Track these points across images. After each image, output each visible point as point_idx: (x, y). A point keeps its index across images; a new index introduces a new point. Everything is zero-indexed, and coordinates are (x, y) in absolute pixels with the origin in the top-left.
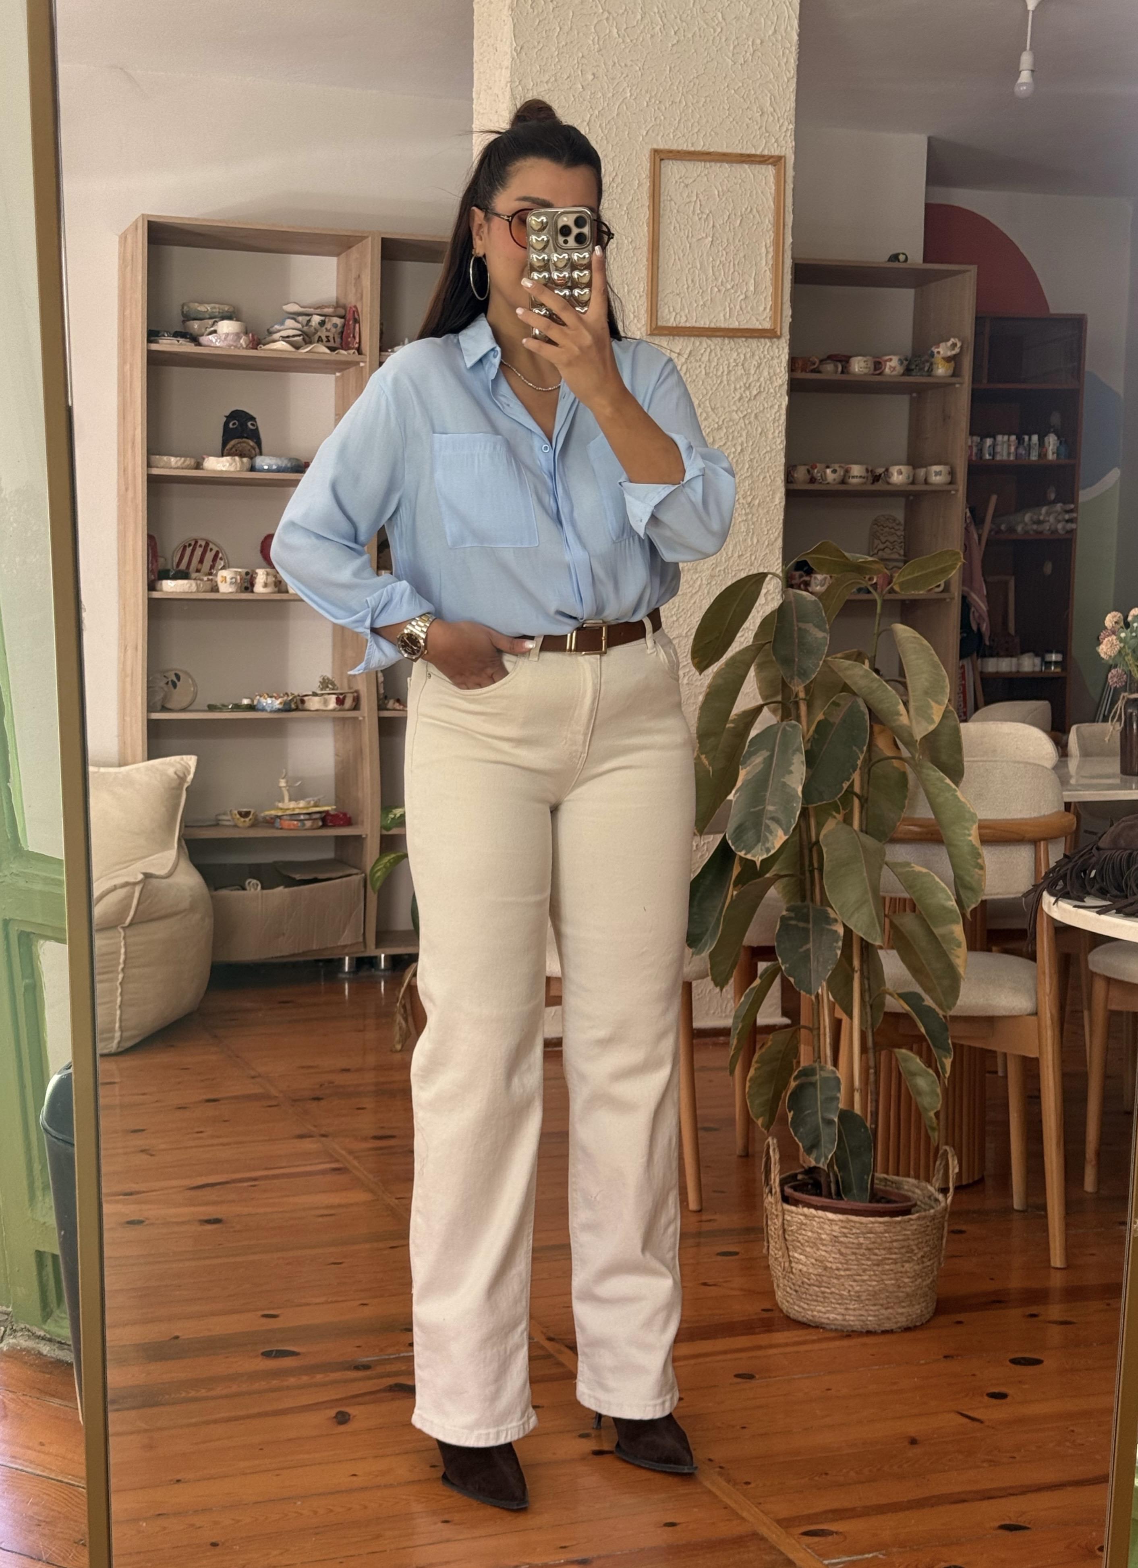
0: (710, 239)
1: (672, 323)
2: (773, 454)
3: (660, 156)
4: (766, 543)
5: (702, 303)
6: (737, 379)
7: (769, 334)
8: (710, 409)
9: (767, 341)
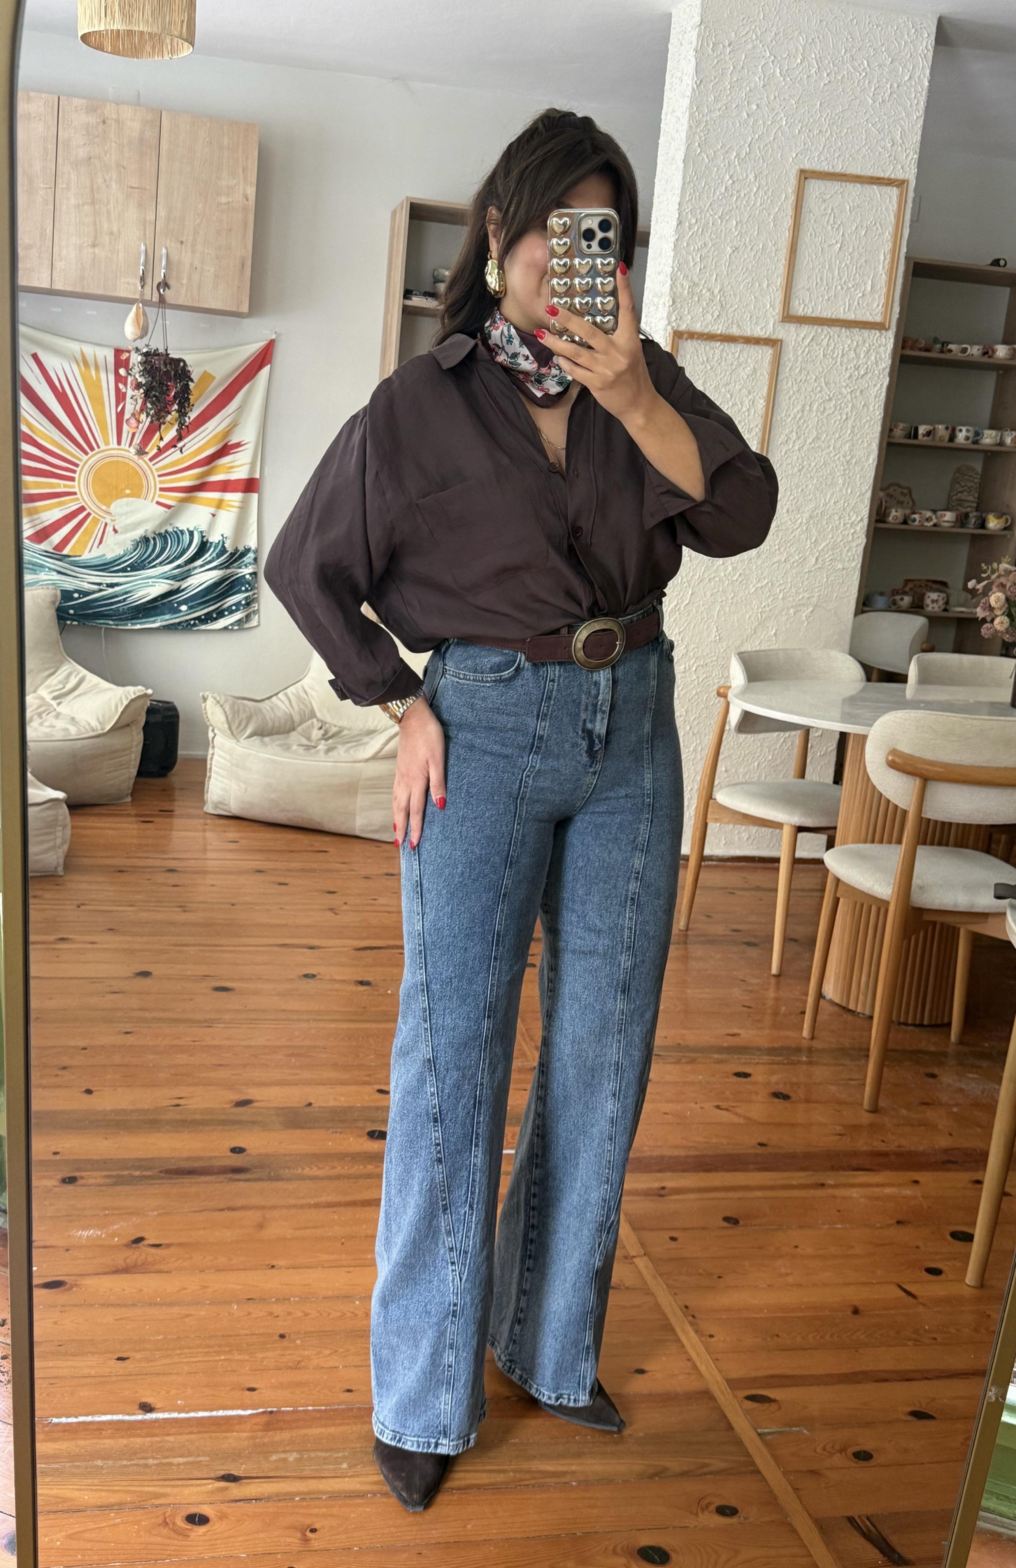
0: (839, 245)
1: (801, 312)
2: (872, 423)
3: (805, 175)
4: (858, 493)
5: (826, 297)
6: (849, 361)
7: (880, 326)
8: (823, 384)
9: (877, 332)
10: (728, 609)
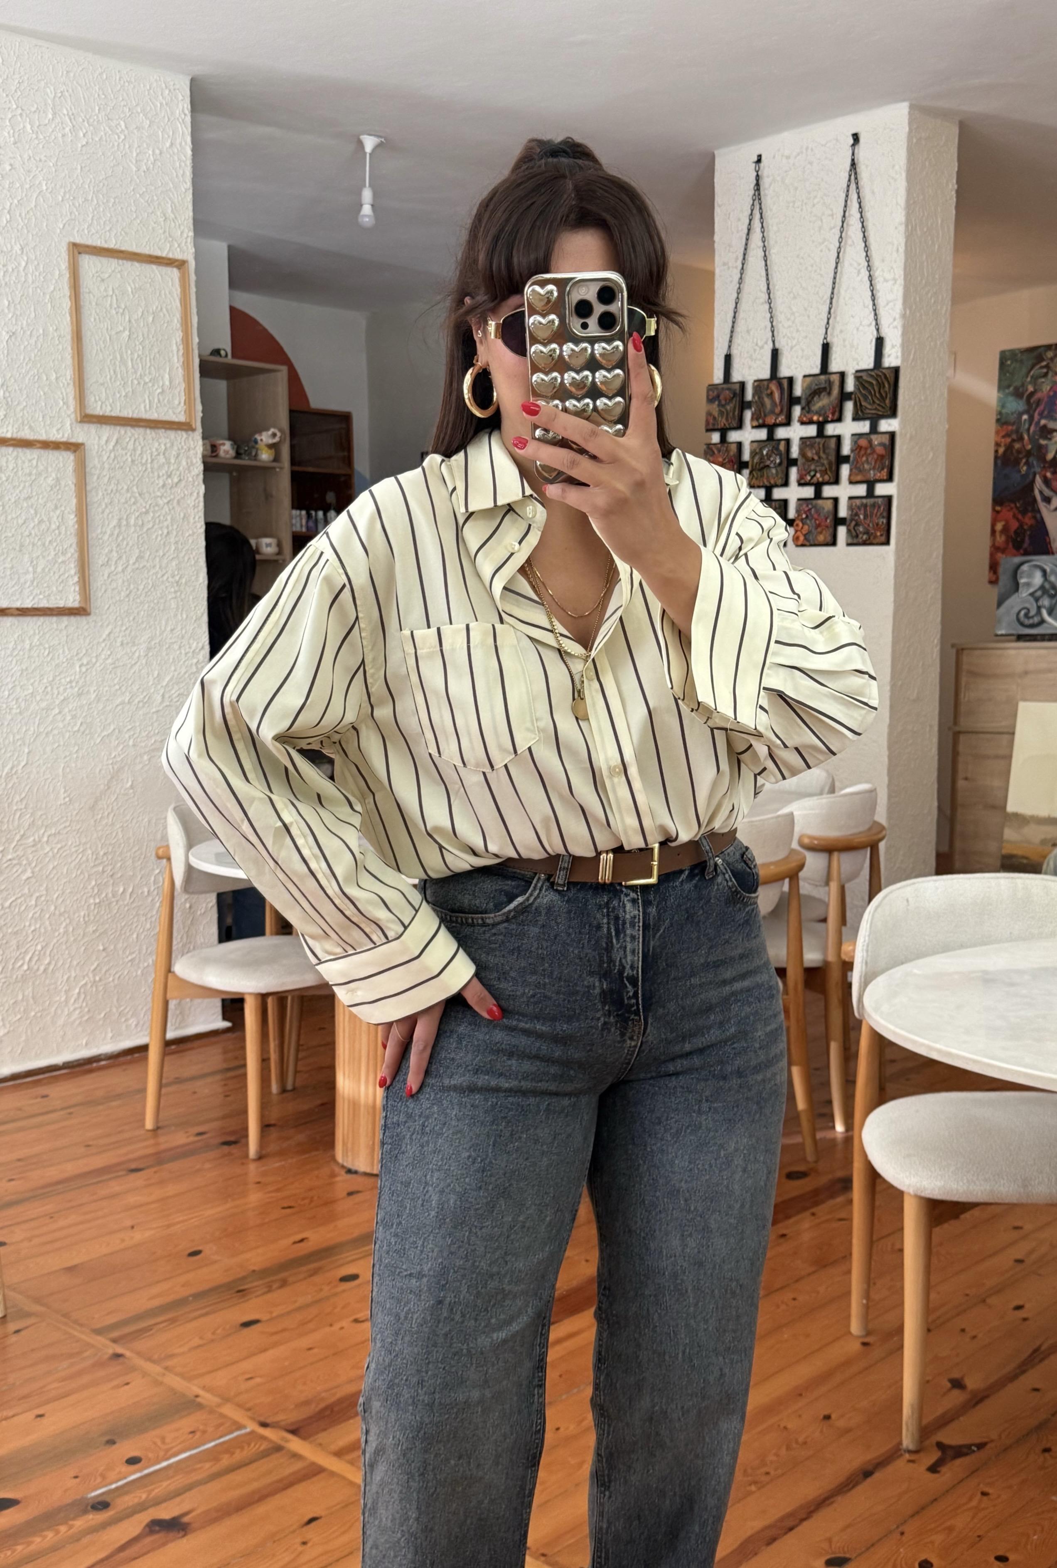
0: (128, 333)
1: (98, 411)
3: (77, 250)
4: (194, 618)
5: (124, 394)
6: (160, 467)
7: (185, 427)
8: (137, 495)
9: (184, 434)
10: (73, 765)
